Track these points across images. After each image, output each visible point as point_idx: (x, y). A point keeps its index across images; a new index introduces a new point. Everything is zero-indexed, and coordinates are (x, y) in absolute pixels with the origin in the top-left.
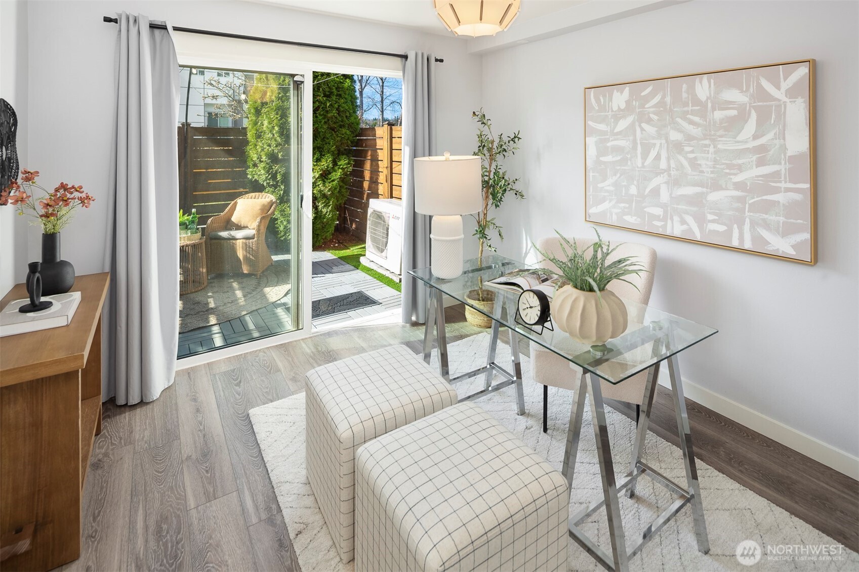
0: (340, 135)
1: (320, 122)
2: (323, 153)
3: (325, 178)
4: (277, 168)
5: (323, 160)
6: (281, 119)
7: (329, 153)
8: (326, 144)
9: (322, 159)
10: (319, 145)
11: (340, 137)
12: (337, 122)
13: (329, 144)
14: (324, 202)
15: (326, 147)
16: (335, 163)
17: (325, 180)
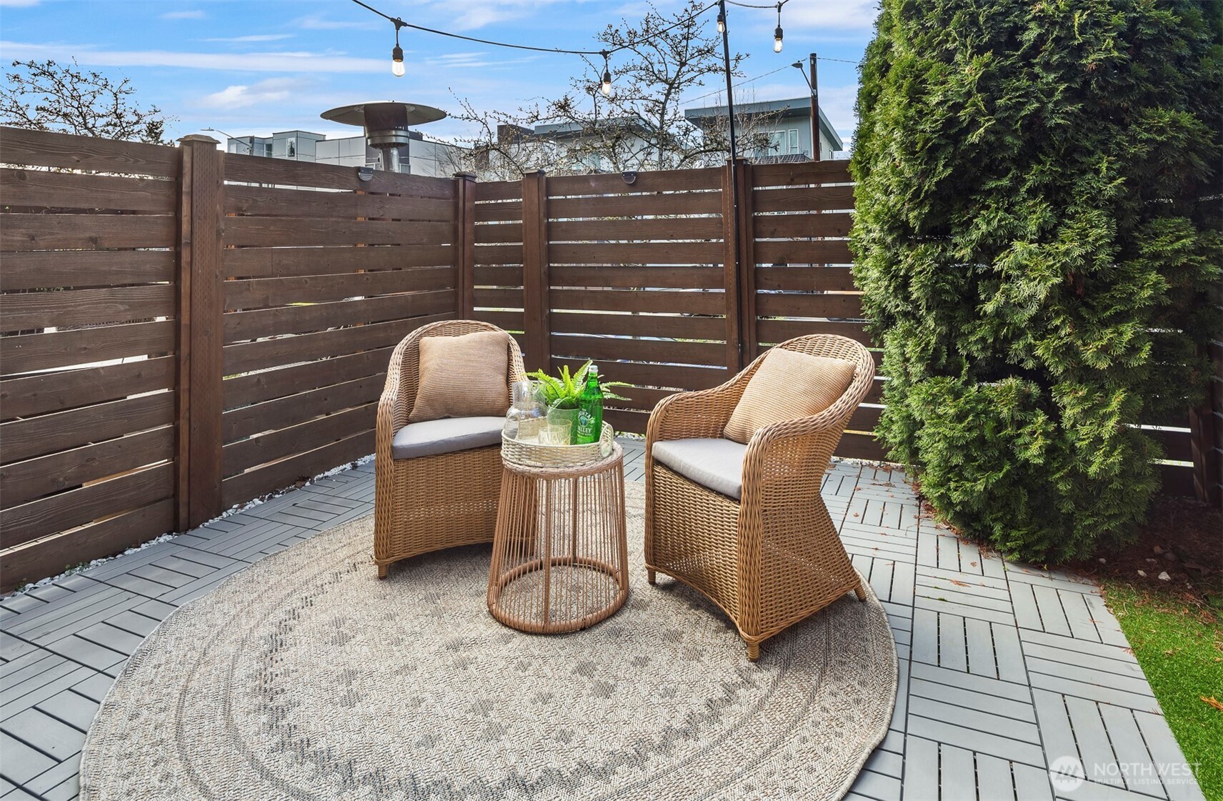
0: (1145, 136)
1: (1050, 93)
2: (1071, 210)
3: (1086, 305)
4: (909, 260)
5: (1064, 232)
6: (910, 105)
7: (1097, 207)
8: (1083, 172)
9: (1062, 230)
10: (1047, 179)
11: (1147, 141)
12: (1131, 87)
13: (1097, 172)
14: (1085, 399)
15: (1081, 184)
16: (1125, 246)
17: (1084, 313)
